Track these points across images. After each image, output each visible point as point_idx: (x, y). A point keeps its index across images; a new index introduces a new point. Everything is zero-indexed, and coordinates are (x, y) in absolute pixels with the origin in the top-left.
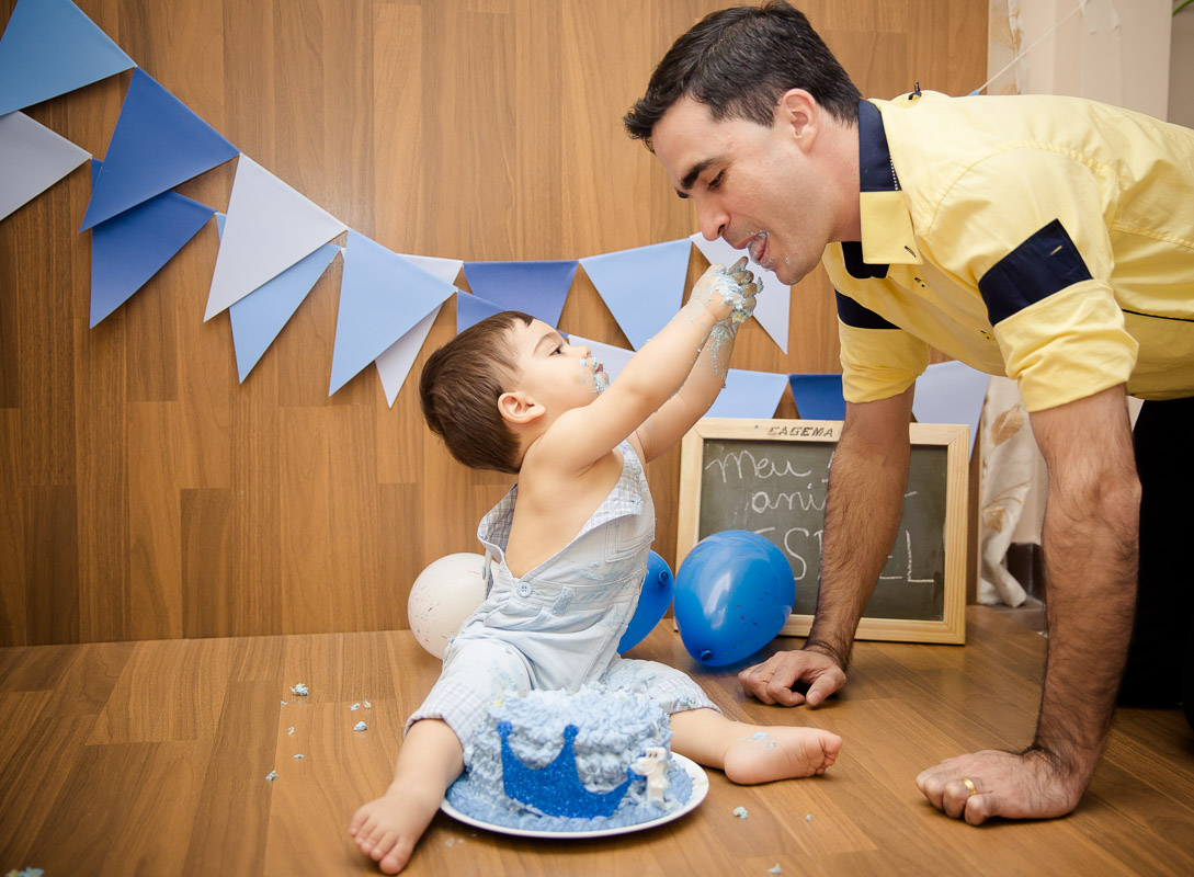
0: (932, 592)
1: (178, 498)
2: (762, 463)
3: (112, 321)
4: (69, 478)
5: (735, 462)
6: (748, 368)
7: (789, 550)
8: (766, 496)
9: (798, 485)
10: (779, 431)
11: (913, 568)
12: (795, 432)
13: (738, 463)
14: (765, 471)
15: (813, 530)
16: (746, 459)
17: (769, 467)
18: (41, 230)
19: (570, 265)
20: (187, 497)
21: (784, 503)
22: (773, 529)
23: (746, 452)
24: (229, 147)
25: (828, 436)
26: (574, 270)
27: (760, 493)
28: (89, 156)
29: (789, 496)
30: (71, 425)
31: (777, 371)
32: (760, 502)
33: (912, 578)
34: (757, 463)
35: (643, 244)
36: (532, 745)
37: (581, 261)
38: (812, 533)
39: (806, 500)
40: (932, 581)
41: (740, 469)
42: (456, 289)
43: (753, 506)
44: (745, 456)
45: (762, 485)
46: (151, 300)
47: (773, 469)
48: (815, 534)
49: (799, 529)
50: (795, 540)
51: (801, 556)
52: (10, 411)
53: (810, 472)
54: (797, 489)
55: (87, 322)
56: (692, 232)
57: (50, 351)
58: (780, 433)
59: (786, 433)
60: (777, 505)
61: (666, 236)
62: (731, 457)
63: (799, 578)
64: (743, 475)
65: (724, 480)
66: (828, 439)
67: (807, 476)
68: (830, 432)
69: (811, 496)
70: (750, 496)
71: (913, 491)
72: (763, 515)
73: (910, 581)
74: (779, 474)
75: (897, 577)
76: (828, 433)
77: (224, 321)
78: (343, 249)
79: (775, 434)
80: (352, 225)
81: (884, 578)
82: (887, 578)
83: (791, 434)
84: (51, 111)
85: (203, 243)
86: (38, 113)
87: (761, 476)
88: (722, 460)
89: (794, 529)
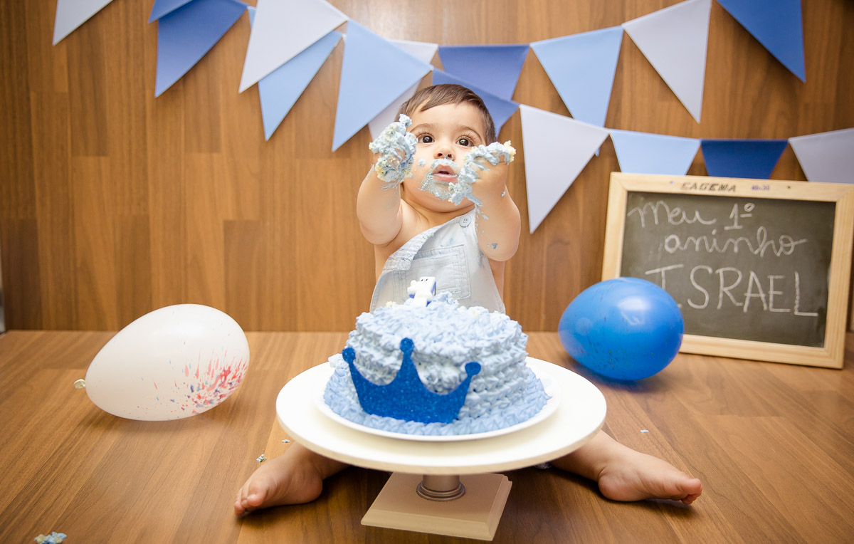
0: (816, 323)
1: (221, 227)
2: (674, 212)
3: (172, 91)
4: (144, 209)
5: (652, 211)
6: (666, 133)
7: (694, 284)
8: (677, 239)
9: (705, 231)
10: (689, 186)
11: (800, 303)
12: (703, 187)
13: (655, 211)
14: (677, 219)
15: (715, 268)
16: (661, 209)
17: (680, 216)
18: (122, 22)
19: (523, 49)
20: (228, 226)
21: (692, 245)
22: (681, 266)
23: (662, 202)
25: (732, 191)
26: (526, 52)
27: (672, 237)
29: (696, 239)
30: (145, 170)
31: (692, 136)
32: (672, 243)
33: (799, 312)
34: (671, 211)
35: (583, 30)
36: (382, 351)
37: (532, 45)
38: (714, 270)
39: (711, 243)
40: (816, 314)
41: (656, 217)
42: (432, 68)
43: (666, 247)
45: (674, 230)
46: (201, 75)
47: (684, 216)
48: (717, 271)
49: (704, 267)
50: (700, 276)
51: (704, 288)
52: (103, 159)
53: (714, 221)
54: (703, 235)
55: (154, 90)
56: (623, 21)
57: (130, 114)
58: (691, 188)
59: (696, 188)
60: (686, 247)
61: (602, 24)
62: (649, 207)
63: (702, 307)
64: (659, 221)
65: (643, 225)
66: (731, 194)
67: (712, 225)
68: (734, 188)
69: (715, 240)
70: (664, 240)
71: (803, 239)
72: (673, 254)
73: (797, 313)
74: (689, 222)
75: (785, 310)
76: (731, 189)
77: (254, 92)
78: (344, 36)
79: (686, 188)
80: (351, 16)
81: (775, 310)
82: (778, 310)
83: (700, 189)
85: (239, 30)
87: (673, 223)
88: (642, 209)
89: (699, 267)
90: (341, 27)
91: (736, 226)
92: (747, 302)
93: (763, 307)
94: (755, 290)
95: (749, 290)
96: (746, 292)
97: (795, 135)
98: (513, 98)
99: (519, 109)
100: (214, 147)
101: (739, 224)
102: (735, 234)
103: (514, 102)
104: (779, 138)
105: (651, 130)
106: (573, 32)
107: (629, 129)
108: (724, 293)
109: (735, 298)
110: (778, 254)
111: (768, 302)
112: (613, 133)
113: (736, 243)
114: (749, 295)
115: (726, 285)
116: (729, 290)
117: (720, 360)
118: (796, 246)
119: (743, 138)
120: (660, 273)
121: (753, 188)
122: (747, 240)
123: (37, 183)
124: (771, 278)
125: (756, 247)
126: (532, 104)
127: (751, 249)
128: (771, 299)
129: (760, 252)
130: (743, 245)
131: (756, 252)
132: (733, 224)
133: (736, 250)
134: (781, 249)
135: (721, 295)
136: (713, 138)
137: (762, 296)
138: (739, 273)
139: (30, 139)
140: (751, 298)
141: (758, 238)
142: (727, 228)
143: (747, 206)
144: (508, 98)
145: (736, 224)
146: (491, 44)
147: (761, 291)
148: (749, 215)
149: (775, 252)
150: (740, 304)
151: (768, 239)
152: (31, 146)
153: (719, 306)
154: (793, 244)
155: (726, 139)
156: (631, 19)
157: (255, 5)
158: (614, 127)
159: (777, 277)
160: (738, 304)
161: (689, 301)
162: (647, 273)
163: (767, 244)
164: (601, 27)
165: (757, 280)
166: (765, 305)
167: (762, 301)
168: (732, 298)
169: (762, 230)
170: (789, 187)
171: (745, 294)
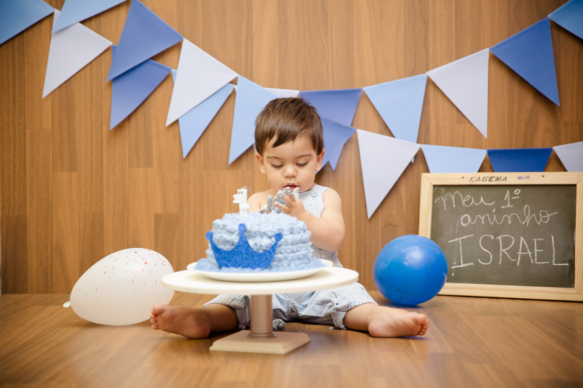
0: (568, 270)
1: (153, 218)
2: (466, 198)
3: (121, 126)
4: (100, 207)
5: (451, 198)
6: (463, 146)
7: (482, 247)
8: (469, 217)
9: (484, 210)
10: (475, 179)
11: (555, 257)
12: (485, 179)
13: (453, 198)
14: (468, 203)
15: (496, 235)
16: (457, 197)
17: (470, 201)
18: (88, 82)
19: (358, 91)
20: (157, 217)
21: (479, 220)
22: (472, 235)
23: (457, 192)
24: (178, 36)
25: (504, 181)
26: (360, 94)
27: (465, 215)
28: (109, 43)
29: (482, 217)
30: (101, 180)
31: (481, 148)
32: (465, 220)
33: (555, 263)
34: (464, 198)
35: (400, 78)
37: (364, 89)
38: (495, 237)
39: (492, 218)
40: (568, 264)
41: (454, 202)
43: (462, 223)
44: (457, 195)
45: (467, 211)
46: (140, 115)
47: (473, 201)
48: (497, 238)
49: (488, 235)
50: (486, 242)
51: (489, 251)
52: (73, 173)
53: (494, 202)
54: (487, 213)
55: (109, 126)
56: (428, 70)
57: (92, 143)
58: (476, 181)
59: (480, 181)
60: (475, 222)
62: (449, 195)
63: (488, 264)
64: (455, 205)
65: (445, 209)
66: (504, 183)
67: (493, 205)
68: (505, 179)
69: (495, 216)
70: (460, 217)
71: (555, 212)
72: (467, 227)
73: (554, 264)
74: (476, 204)
75: (546, 263)
76: (504, 180)
77: (176, 126)
78: (236, 87)
79: (473, 181)
80: (240, 74)
81: (538, 263)
82: (540, 263)
83: (483, 181)
84: (93, 22)
85: (165, 86)
86: (87, 23)
87: (466, 206)
88: (444, 197)
89: (485, 235)
90: (234, 82)
91: (509, 206)
92: (519, 259)
93: (531, 261)
94: (524, 250)
95: (520, 250)
97: (559, 144)
98: (352, 125)
99: (356, 132)
100: (148, 164)
101: (510, 205)
102: (509, 211)
103: (352, 128)
104: (547, 147)
105: (452, 144)
106: (394, 79)
107: (437, 144)
108: (503, 252)
109: (510, 256)
110: (539, 224)
111: (533, 257)
112: (424, 147)
113: (509, 217)
114: (520, 253)
115: (503, 248)
116: (506, 251)
117: (501, 300)
118: (550, 217)
119: (520, 147)
120: (458, 241)
121: (519, 178)
122: (517, 215)
123: (28, 190)
124: (535, 240)
125: (523, 219)
126: (366, 128)
127: (520, 221)
128: (536, 255)
129: (526, 223)
130: (514, 219)
131: (524, 223)
132: (507, 205)
133: (510, 222)
134: (541, 220)
135: (501, 255)
136: (498, 147)
137: (530, 253)
138: (513, 238)
139: (25, 160)
140: (521, 255)
141: (525, 213)
142: (502, 207)
143: (516, 191)
144: (349, 124)
145: (509, 204)
146: (337, 89)
147: (528, 250)
148: (518, 197)
149: (537, 222)
150: (515, 260)
151: (531, 213)
152: (25, 165)
153: (500, 263)
154: (549, 216)
155: (507, 148)
156: (433, 68)
157: (176, 69)
158: (425, 143)
159: (539, 239)
160: (513, 260)
161: (479, 260)
162: (449, 242)
163: (531, 217)
164: (412, 75)
165: (525, 242)
166: (532, 260)
167: (530, 257)
168: (508, 256)
169: (527, 207)
170: (543, 176)
171: (518, 253)
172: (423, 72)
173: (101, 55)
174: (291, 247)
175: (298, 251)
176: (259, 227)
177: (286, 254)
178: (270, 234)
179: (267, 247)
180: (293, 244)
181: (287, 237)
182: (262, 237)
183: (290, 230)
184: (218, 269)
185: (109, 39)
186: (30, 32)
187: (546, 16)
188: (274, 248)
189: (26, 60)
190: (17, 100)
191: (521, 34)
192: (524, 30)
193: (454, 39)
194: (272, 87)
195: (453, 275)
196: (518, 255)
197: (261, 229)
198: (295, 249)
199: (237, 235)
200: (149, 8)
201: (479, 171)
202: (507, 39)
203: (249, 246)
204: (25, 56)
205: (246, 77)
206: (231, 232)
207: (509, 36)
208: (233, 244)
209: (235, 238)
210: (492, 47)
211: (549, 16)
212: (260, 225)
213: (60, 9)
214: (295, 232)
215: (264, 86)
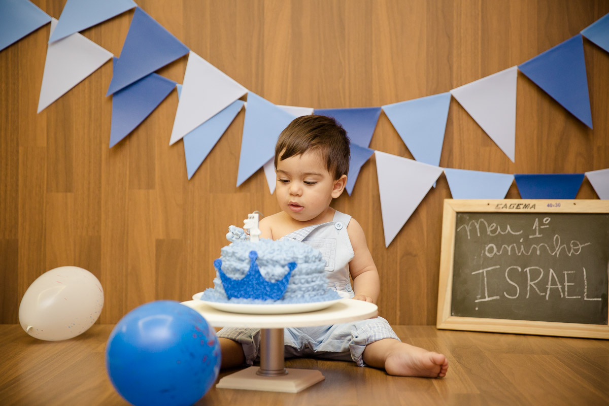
0: (600, 306)
1: (154, 244)
2: (492, 227)
3: (121, 144)
4: (98, 232)
5: (475, 226)
6: (489, 171)
7: (508, 280)
8: (495, 247)
9: (510, 239)
10: (502, 206)
11: (587, 291)
12: (512, 206)
13: (478, 227)
14: (494, 231)
15: (523, 267)
16: (482, 225)
17: (496, 229)
18: (87, 96)
19: (377, 110)
20: (159, 243)
21: (506, 251)
22: (498, 267)
23: (482, 220)
24: (184, 48)
25: (533, 209)
26: (379, 113)
27: (490, 245)
28: (110, 55)
29: (509, 247)
30: (99, 202)
31: (508, 173)
32: (491, 251)
33: (587, 298)
34: (489, 226)
35: (422, 96)
37: (383, 107)
38: (523, 269)
39: (519, 249)
40: (600, 299)
41: (478, 231)
43: (487, 253)
44: (482, 222)
45: (492, 240)
46: (142, 133)
47: (499, 230)
48: (525, 270)
49: (515, 267)
50: (512, 273)
51: (516, 283)
52: (69, 194)
53: (522, 232)
54: (514, 243)
55: (108, 145)
56: (452, 88)
57: (90, 162)
58: (503, 208)
59: (506, 208)
60: (501, 252)
61: (436, 92)
62: (473, 223)
63: (515, 297)
64: (480, 233)
65: (469, 238)
66: (532, 210)
67: (520, 234)
68: (534, 206)
69: (522, 246)
70: (485, 247)
71: (588, 242)
72: (492, 258)
73: (585, 299)
74: (502, 233)
75: (577, 297)
76: (532, 207)
77: (180, 144)
78: (245, 104)
79: (499, 208)
80: (250, 90)
81: (569, 297)
82: (571, 297)
83: (510, 208)
84: (93, 32)
85: (170, 101)
86: (87, 33)
87: (491, 235)
88: (468, 226)
89: (512, 267)
90: (244, 98)
92: (548, 292)
93: (561, 296)
94: (554, 283)
95: (550, 283)
96: (548, 285)
97: (591, 169)
98: (370, 146)
99: (374, 154)
100: (150, 185)
101: (539, 234)
102: (537, 241)
103: (369, 149)
104: (579, 172)
105: (477, 168)
106: (415, 98)
107: (460, 168)
108: (531, 285)
109: (538, 289)
110: (570, 255)
111: (564, 291)
112: (448, 172)
113: (538, 248)
114: (549, 286)
115: (531, 281)
116: (534, 284)
117: (529, 337)
118: (582, 248)
119: (550, 172)
120: (483, 272)
121: (548, 206)
122: (546, 245)
123: (20, 213)
124: (566, 273)
125: (553, 250)
126: (385, 150)
127: (550, 252)
128: (566, 289)
129: (556, 254)
130: (543, 249)
131: (553, 254)
132: (535, 234)
133: (538, 253)
134: (572, 251)
135: (529, 288)
136: (526, 172)
137: (560, 287)
138: (542, 270)
139: (17, 180)
140: (551, 288)
141: (554, 243)
142: (531, 237)
143: (545, 220)
144: (366, 145)
145: (537, 234)
146: (354, 107)
147: (558, 283)
148: (548, 226)
149: (568, 253)
150: (544, 294)
151: (562, 244)
152: (17, 186)
153: (527, 297)
154: (580, 246)
155: (536, 173)
156: (457, 86)
157: (182, 83)
158: (448, 167)
159: (569, 272)
160: (541, 294)
161: (505, 293)
162: (473, 273)
163: (561, 248)
164: (434, 93)
165: (555, 275)
166: (562, 294)
167: (559, 291)
168: (537, 289)
169: (557, 237)
170: (575, 204)
171: (547, 286)
172: (447, 91)
173: (101, 67)
174: (307, 277)
175: (313, 281)
176: (272, 255)
177: (300, 285)
178: (283, 262)
179: (280, 276)
180: (308, 274)
181: (302, 266)
182: (274, 266)
183: (304, 259)
184: (226, 300)
185: (110, 51)
186: (25, 42)
187: (578, 33)
188: (287, 277)
189: (20, 72)
190: (10, 115)
191: (552, 51)
192: (555, 47)
193: (480, 56)
194: (285, 104)
195: (477, 309)
196: (547, 288)
197: (273, 257)
198: (309, 280)
199: (248, 263)
200: (153, 18)
201: (506, 198)
202: (537, 56)
203: (260, 275)
204: (20, 68)
205: (257, 93)
206: (241, 260)
207: (539, 53)
208: (243, 273)
209: (246, 267)
210: (520, 65)
211: (582, 32)
212: (272, 253)
213: (58, 17)
214: (310, 261)
215: (276, 103)
